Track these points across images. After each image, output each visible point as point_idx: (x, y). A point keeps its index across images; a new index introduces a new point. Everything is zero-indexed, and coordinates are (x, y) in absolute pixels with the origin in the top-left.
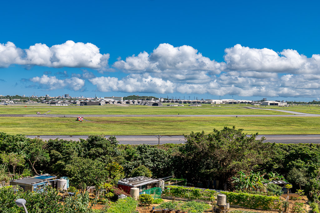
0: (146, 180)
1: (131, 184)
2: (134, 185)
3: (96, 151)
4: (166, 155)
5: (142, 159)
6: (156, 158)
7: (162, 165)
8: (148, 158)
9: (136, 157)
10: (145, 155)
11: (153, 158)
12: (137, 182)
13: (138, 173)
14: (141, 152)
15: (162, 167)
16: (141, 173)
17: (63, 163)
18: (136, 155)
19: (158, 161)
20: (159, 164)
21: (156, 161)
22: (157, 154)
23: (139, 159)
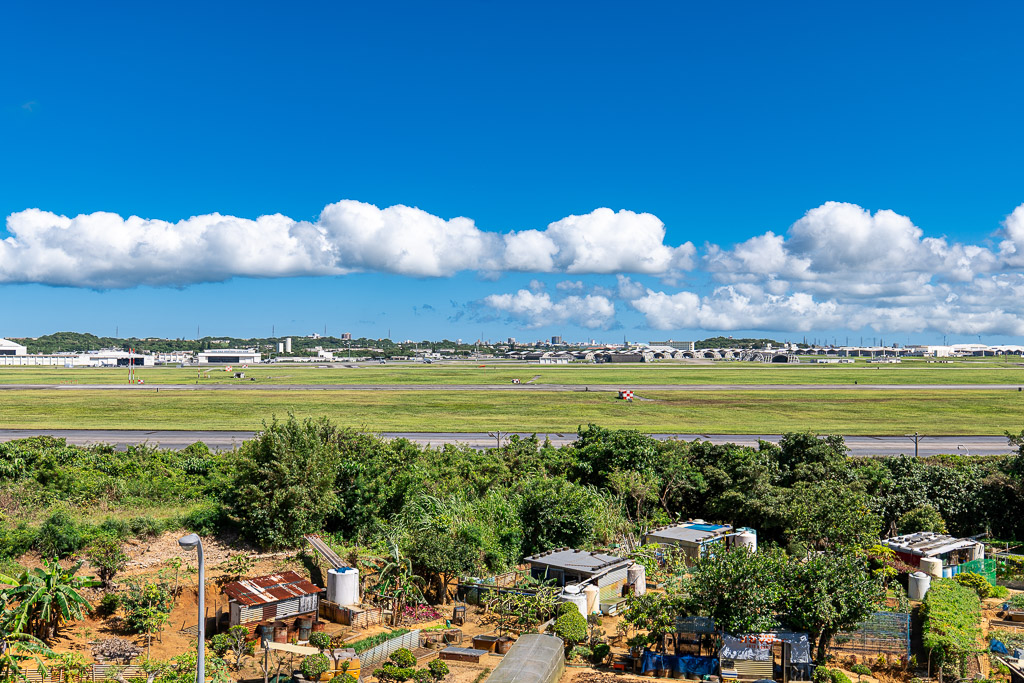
0: (943, 542)
1: (917, 550)
2: (926, 552)
3: (809, 469)
4: (964, 482)
5: (903, 491)
6: (939, 490)
7: (955, 506)
8: (918, 488)
9: (886, 486)
10: (909, 481)
11: (931, 488)
12: (926, 544)
13: (918, 523)
14: (897, 475)
15: (954, 510)
16: (926, 523)
17: (741, 496)
18: (886, 480)
19: (945, 497)
20: (946, 503)
21: (940, 496)
22: (940, 479)
23: (895, 491)
